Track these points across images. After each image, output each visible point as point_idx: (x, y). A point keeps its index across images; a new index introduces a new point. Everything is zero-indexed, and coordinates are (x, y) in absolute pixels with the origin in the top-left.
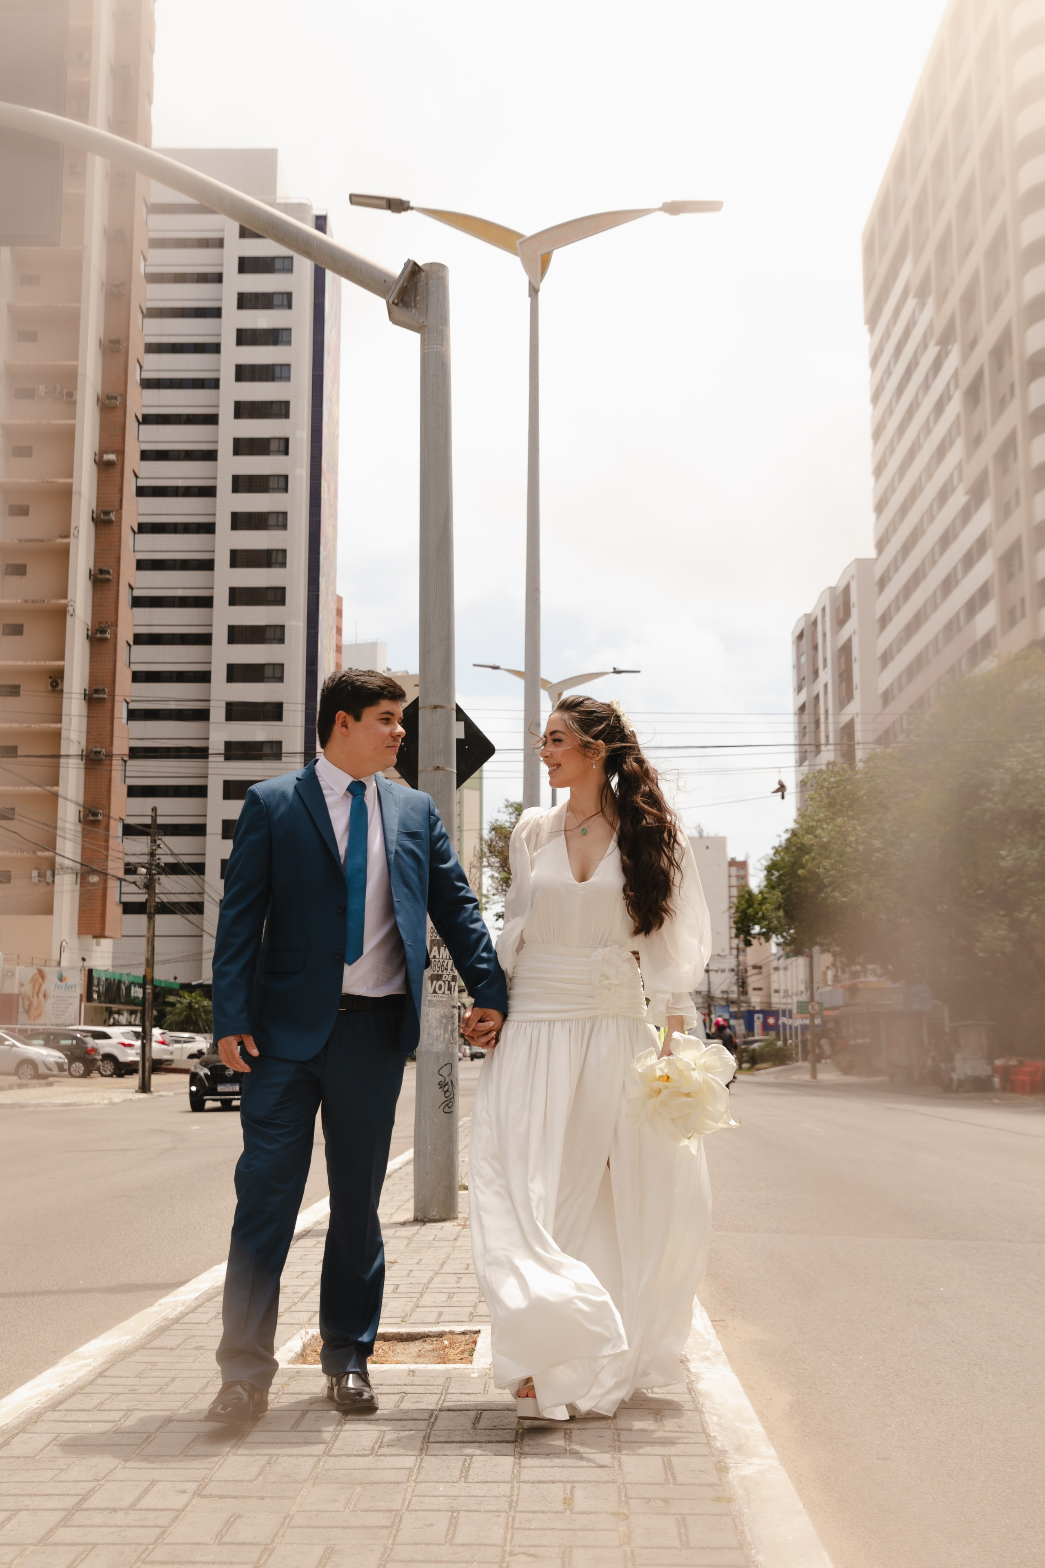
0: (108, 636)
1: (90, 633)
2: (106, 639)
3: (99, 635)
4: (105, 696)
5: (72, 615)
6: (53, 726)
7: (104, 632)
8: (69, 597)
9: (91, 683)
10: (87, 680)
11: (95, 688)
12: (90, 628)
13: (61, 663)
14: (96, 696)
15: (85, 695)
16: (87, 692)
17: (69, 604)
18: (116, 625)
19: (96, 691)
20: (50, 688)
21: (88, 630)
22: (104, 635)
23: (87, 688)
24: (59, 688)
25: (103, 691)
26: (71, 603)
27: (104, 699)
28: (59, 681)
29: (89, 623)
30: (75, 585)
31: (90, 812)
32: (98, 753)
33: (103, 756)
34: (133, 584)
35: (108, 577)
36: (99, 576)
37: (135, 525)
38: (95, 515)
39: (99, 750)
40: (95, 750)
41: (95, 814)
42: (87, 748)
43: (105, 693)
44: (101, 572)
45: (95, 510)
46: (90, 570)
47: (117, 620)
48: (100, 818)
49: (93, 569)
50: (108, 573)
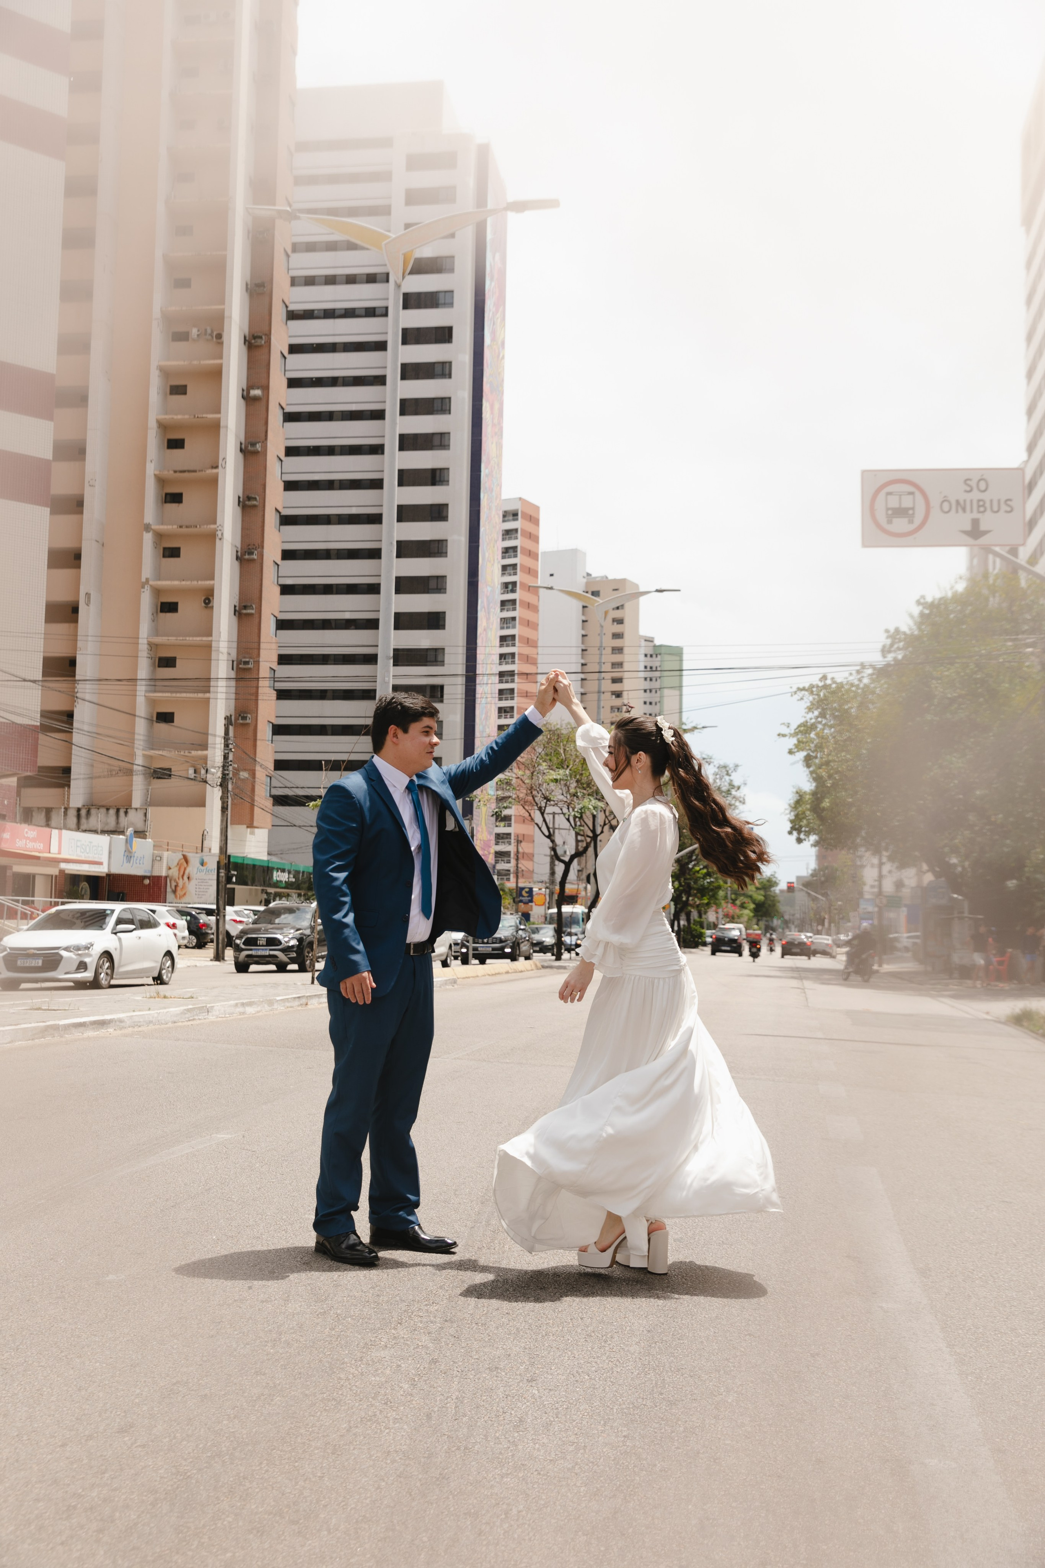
0: (255, 557)
1: (239, 554)
2: (254, 560)
3: (247, 557)
4: (253, 611)
5: (220, 539)
6: (204, 639)
7: (252, 553)
8: (218, 523)
9: (240, 600)
10: (237, 597)
11: (244, 604)
12: (239, 549)
13: (211, 582)
14: (244, 611)
15: (235, 610)
16: (237, 608)
17: (218, 529)
18: (263, 547)
19: (245, 607)
20: (203, 605)
21: (237, 552)
22: (252, 557)
23: (237, 605)
24: (210, 605)
25: (251, 607)
26: (220, 528)
27: (251, 614)
28: (211, 598)
29: (239, 545)
30: (223, 511)
31: (240, 715)
32: (247, 663)
33: (250, 666)
34: (280, 509)
35: (255, 503)
36: (247, 503)
37: (282, 454)
38: (243, 446)
39: (247, 660)
40: (244, 660)
41: (244, 718)
42: (237, 658)
43: (253, 609)
44: (249, 498)
45: (243, 441)
46: (239, 498)
47: (263, 542)
48: (248, 721)
49: (241, 496)
50: (255, 499)
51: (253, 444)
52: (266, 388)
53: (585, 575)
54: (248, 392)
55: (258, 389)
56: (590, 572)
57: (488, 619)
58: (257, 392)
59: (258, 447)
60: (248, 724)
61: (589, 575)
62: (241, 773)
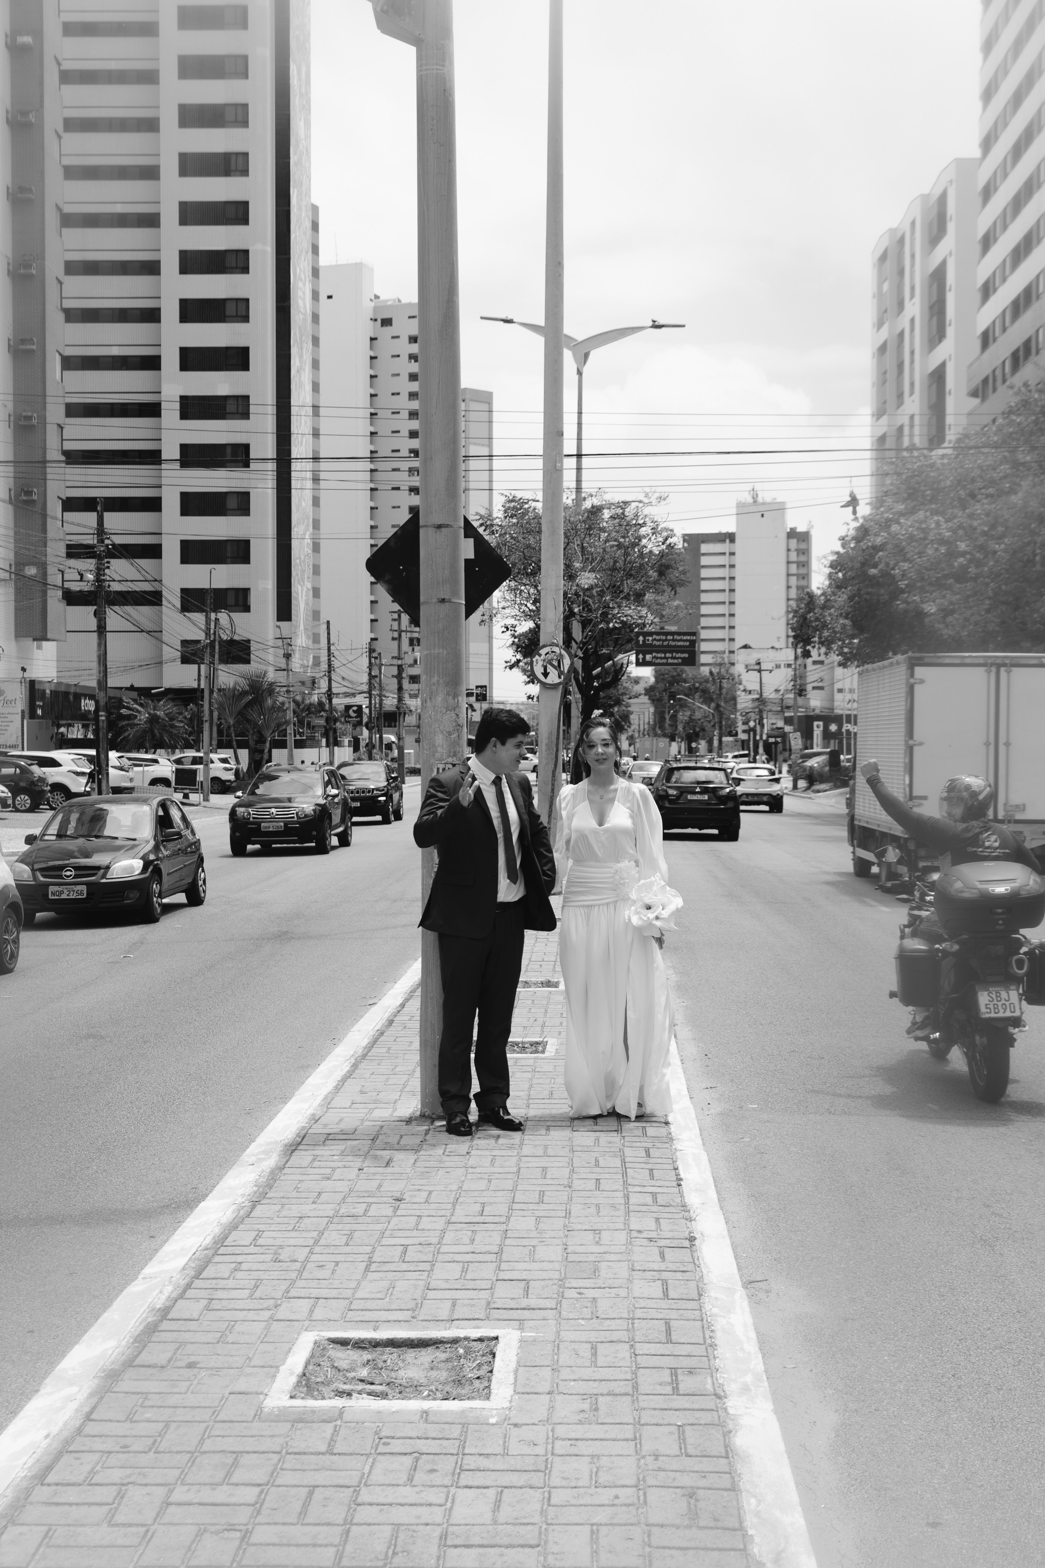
0: (34, 272)
1: (11, 267)
2: (32, 275)
3: (22, 271)
4: (34, 347)
7: (29, 266)
9: (15, 331)
10: (11, 328)
11: (21, 337)
12: (11, 261)
14: (23, 347)
15: (9, 345)
16: (12, 343)
18: (43, 259)
19: (23, 341)
21: (9, 264)
22: (30, 271)
23: (11, 338)
25: (31, 341)
27: (32, 351)
29: (10, 255)
31: (22, 490)
32: (29, 418)
33: (34, 422)
34: (61, 205)
35: (31, 195)
36: (20, 195)
37: (60, 128)
38: (10, 116)
39: (30, 414)
40: (24, 414)
41: (29, 493)
42: (15, 413)
43: (34, 344)
44: (22, 189)
45: (10, 109)
46: (8, 188)
47: (43, 251)
48: (35, 497)
49: (10, 186)
50: (30, 191)
51: (25, 114)
52: (38, 34)
53: (373, 298)
54: (14, 40)
55: (28, 34)
56: (378, 294)
57: (301, 357)
58: (27, 39)
59: (32, 118)
60: (34, 501)
61: (377, 297)
62: (27, 568)
